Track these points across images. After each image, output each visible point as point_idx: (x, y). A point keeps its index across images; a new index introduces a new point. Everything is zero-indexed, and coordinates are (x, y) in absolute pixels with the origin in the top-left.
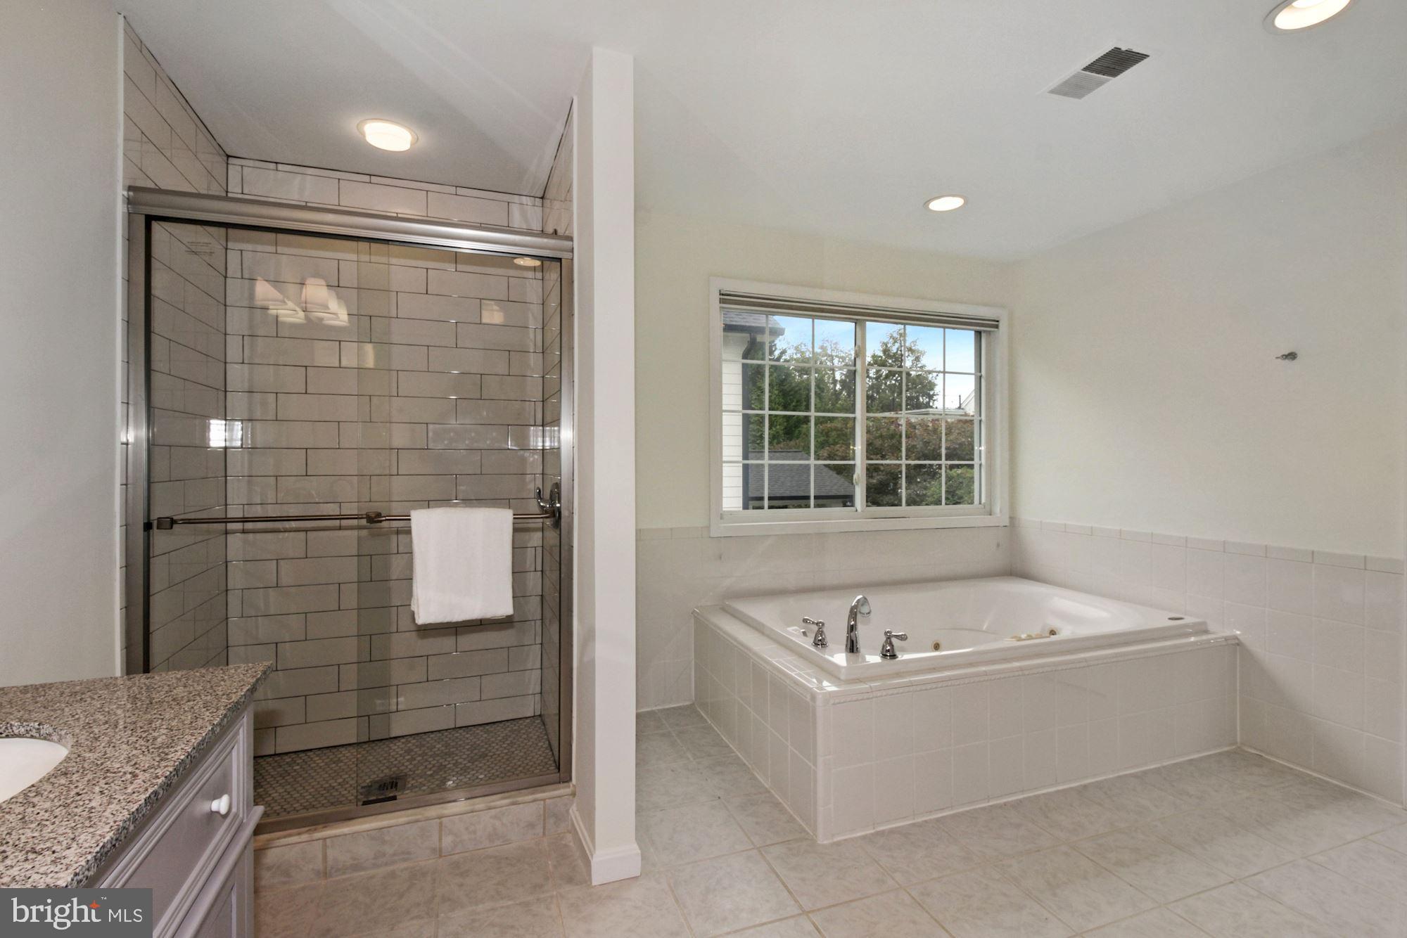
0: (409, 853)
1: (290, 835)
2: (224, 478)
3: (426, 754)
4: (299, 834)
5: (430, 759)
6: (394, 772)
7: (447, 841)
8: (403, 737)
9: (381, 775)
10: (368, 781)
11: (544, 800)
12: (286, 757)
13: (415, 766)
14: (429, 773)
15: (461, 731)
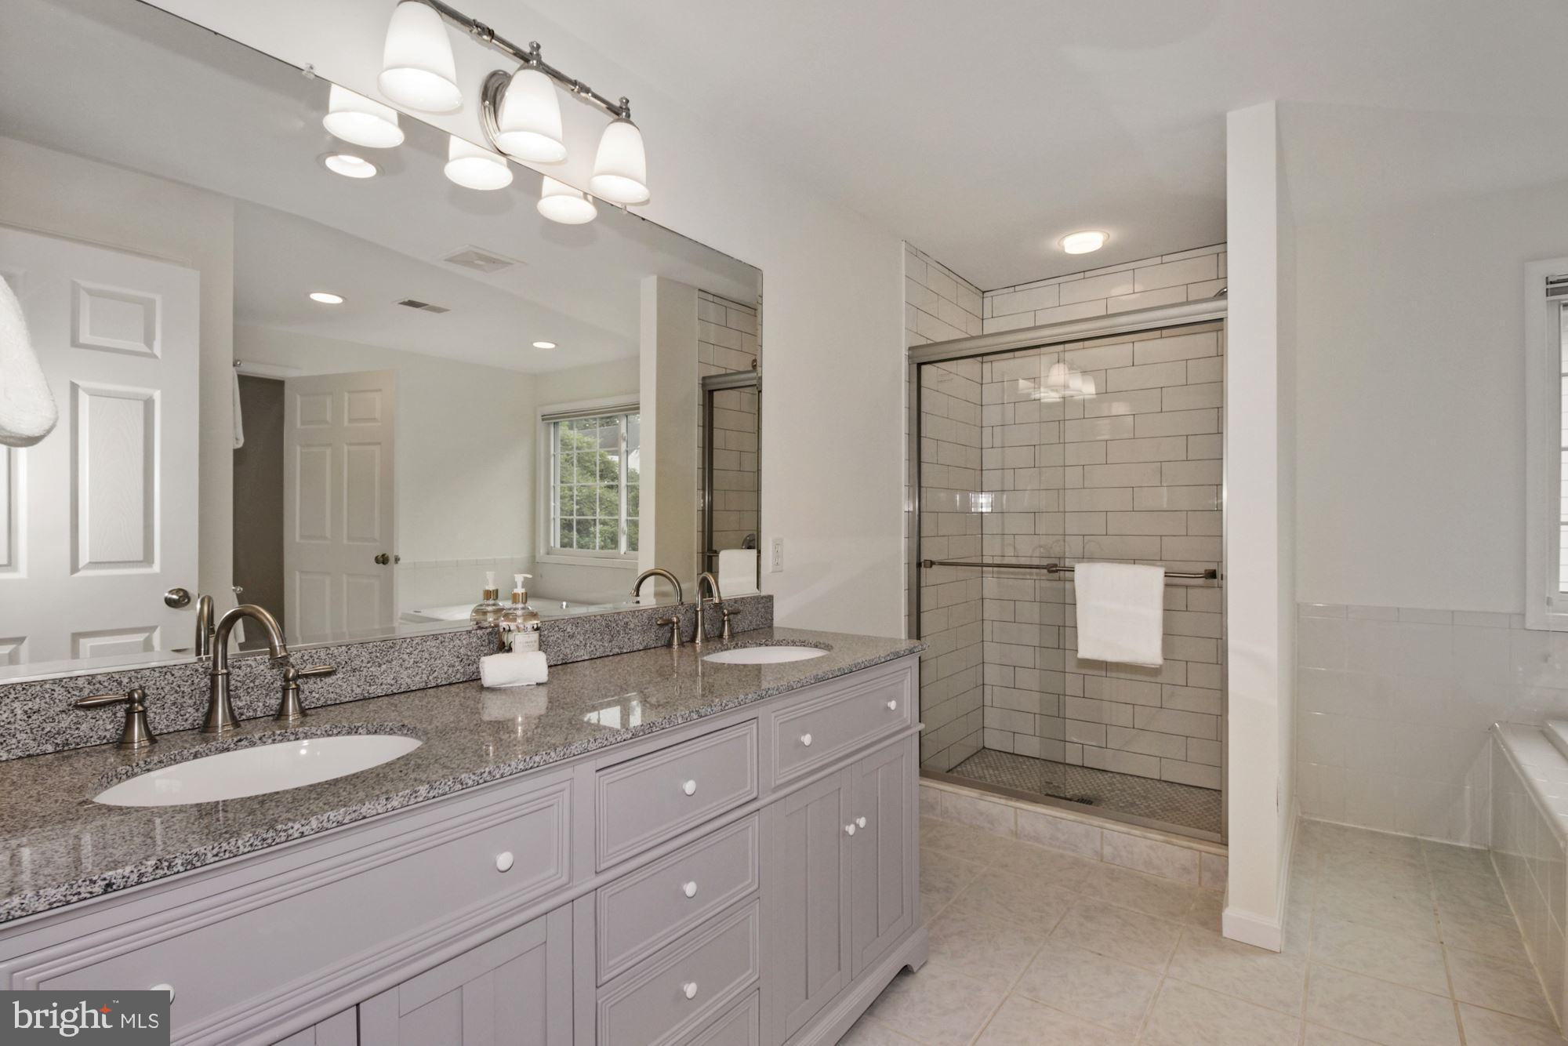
0: (1076, 846)
1: (994, 796)
2: (980, 536)
3: (1125, 791)
4: (1000, 798)
5: (1127, 796)
6: (1094, 795)
7: (1108, 851)
8: (1112, 772)
9: (1083, 793)
10: (1071, 793)
11: (1200, 851)
12: (1020, 758)
13: (1112, 796)
14: (1121, 805)
15: (1164, 784)
